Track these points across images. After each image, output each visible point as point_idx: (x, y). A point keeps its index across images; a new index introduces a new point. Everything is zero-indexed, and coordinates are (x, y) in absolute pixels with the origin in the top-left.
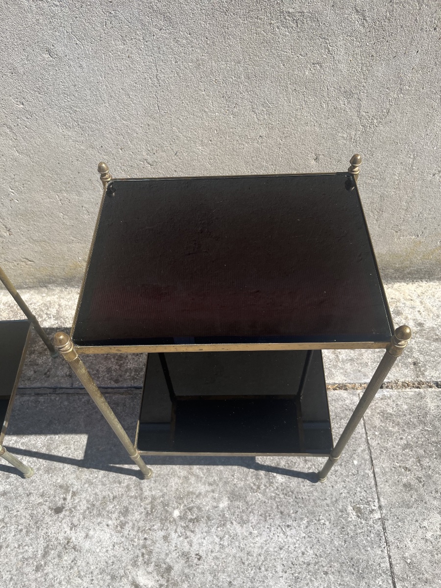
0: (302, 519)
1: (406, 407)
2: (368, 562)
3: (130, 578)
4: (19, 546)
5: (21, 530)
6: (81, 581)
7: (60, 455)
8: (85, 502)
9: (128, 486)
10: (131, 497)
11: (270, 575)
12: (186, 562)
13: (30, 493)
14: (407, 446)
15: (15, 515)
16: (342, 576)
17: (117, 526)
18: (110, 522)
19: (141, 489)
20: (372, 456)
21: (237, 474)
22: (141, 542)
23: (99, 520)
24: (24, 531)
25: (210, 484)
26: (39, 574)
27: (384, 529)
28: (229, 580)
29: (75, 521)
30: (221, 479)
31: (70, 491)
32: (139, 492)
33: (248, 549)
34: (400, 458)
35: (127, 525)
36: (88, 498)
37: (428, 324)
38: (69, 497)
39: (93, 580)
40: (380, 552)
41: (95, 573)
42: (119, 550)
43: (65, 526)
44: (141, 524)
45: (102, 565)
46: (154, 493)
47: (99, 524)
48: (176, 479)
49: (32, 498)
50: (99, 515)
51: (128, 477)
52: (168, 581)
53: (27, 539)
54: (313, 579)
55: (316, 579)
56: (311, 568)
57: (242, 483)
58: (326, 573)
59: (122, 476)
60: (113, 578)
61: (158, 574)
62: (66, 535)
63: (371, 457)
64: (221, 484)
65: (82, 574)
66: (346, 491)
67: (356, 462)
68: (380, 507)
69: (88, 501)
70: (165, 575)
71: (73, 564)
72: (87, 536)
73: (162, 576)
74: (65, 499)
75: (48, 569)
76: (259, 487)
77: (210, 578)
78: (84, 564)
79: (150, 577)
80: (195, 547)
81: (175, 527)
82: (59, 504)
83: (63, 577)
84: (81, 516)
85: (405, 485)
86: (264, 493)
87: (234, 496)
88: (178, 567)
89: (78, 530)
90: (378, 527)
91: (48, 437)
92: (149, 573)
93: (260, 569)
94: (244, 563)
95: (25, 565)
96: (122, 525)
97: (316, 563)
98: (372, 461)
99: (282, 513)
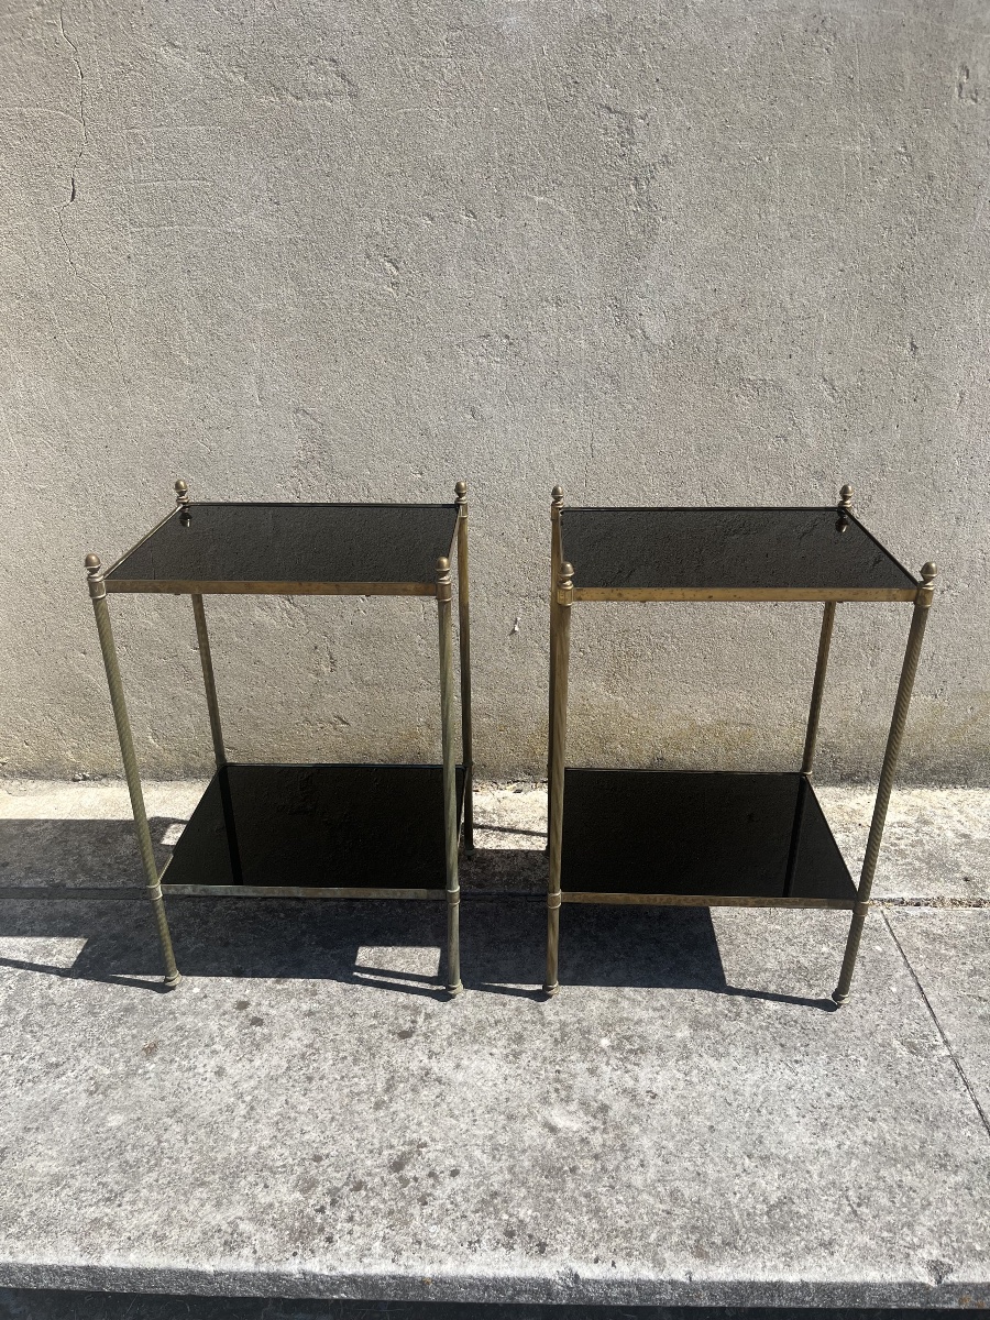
0: (818, 1054)
1: (962, 928)
2: (941, 1108)
3: (539, 1118)
4: (343, 1077)
5: (345, 1058)
6: (454, 1122)
7: (398, 970)
8: (448, 1026)
9: (517, 1009)
10: (526, 1022)
11: (779, 1120)
12: (631, 1101)
13: (354, 1014)
14: (974, 972)
15: (332, 1040)
16: (900, 1124)
17: (507, 1056)
18: (494, 1051)
19: (541, 1013)
20: (921, 983)
21: (698, 999)
22: (552, 1075)
23: (476, 1048)
24: (350, 1059)
25: (655, 1010)
26: (381, 1113)
27: (959, 1069)
28: (708, 1124)
29: (436, 1048)
30: (672, 1004)
31: (421, 1012)
32: (538, 1016)
33: (733, 1086)
34: (966, 985)
35: (524, 1055)
36: (452, 1020)
37: (977, 835)
38: (420, 1020)
39: (475, 1120)
40: (959, 1096)
41: (479, 1112)
42: (515, 1085)
43: (420, 1054)
44: (547, 1053)
45: (490, 1102)
46: (562, 1018)
47: (476, 1052)
48: (598, 1003)
49: (358, 1020)
50: (475, 1041)
51: (516, 998)
52: (604, 1123)
53: (356, 1068)
54: (852, 1126)
55: (857, 1126)
56: (846, 1112)
57: (709, 1010)
58: (873, 1120)
59: (507, 998)
60: (511, 1117)
61: (586, 1115)
62: (422, 1064)
63: (919, 985)
64: (674, 1010)
65: (457, 1112)
66: (885, 1023)
67: (894, 989)
68: (946, 1042)
69: (453, 1025)
70: (600, 1116)
71: (438, 1100)
72: (458, 1066)
73: (595, 1117)
74: (414, 1022)
75: (397, 1106)
76: (738, 1014)
77: (676, 1121)
78: (457, 1100)
79: (574, 1117)
80: (644, 1084)
81: (605, 1059)
82: (406, 1027)
83: (423, 1117)
84: (445, 1043)
85: (981, 1017)
86: (748, 1022)
87: (696, 1024)
88: (619, 1107)
89: (442, 1059)
90: (949, 1065)
91: (376, 949)
92: (570, 1113)
93: (759, 1111)
94: (730, 1105)
95: (355, 1101)
96: (516, 1055)
97: (852, 1108)
98: (921, 989)
99: (782, 1046)
